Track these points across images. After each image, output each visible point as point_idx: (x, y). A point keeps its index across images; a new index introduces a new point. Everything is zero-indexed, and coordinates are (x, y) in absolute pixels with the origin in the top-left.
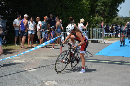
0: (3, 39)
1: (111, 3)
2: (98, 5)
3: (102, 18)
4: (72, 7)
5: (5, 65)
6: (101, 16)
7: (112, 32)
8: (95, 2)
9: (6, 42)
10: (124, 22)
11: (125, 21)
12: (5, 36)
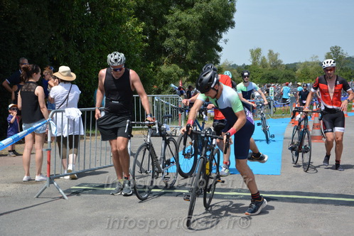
1: (200, 28)
2: (169, 36)
3: (181, 67)
4: (95, 38)
6: (177, 64)
8: (160, 27)
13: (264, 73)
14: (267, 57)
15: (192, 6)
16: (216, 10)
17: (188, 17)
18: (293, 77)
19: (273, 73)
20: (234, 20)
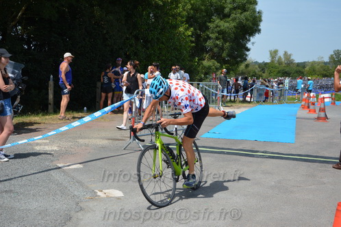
0: (16, 103)
1: (234, 33)
2: (209, 38)
3: (218, 63)
4: (157, 38)
5: (18, 156)
6: (215, 60)
7: (237, 91)
8: (204, 32)
9: (20, 109)
10: (260, 73)
11: (262, 70)
12: (19, 97)
13: (280, 69)
14: (282, 57)
15: (229, 16)
16: (247, 19)
17: (225, 25)
18: (303, 73)
19: (287, 69)
20: (260, 27)
